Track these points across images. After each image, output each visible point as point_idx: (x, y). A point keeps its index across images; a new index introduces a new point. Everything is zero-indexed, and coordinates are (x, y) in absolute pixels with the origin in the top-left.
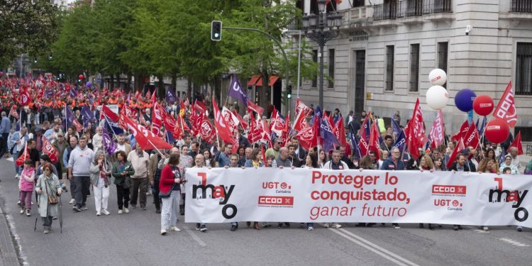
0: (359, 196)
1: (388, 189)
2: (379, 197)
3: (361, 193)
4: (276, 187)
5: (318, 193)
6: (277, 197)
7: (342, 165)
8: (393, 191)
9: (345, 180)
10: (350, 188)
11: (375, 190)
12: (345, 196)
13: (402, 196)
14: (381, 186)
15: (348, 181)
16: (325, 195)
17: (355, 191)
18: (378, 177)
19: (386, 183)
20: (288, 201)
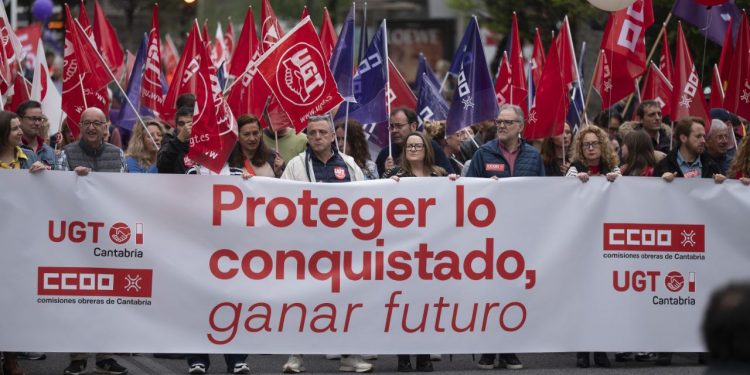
0: (373, 267)
1: (468, 240)
2: (438, 269)
3: (380, 255)
4: (95, 240)
5: (233, 256)
6: (97, 271)
7: (345, 166)
8: (483, 249)
9: (324, 212)
10: (341, 238)
11: (423, 247)
12: (325, 265)
13: (511, 265)
14: (442, 231)
15: (333, 218)
16: (257, 265)
17: (359, 248)
18: (432, 202)
19: (460, 223)
20: (134, 285)
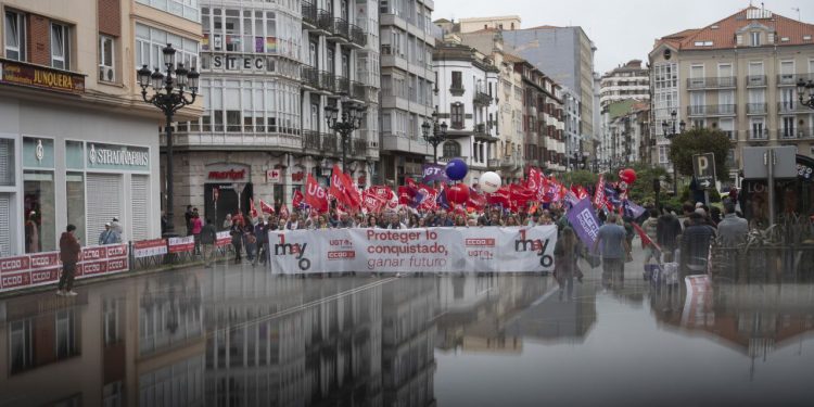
0: (407, 250)
1: (431, 243)
2: (423, 250)
3: (408, 247)
4: (341, 244)
5: (373, 248)
6: (342, 252)
8: (434, 245)
9: (393, 237)
11: (419, 244)
12: (395, 250)
13: (441, 249)
15: (396, 238)
16: (379, 249)
17: (403, 245)
18: (420, 234)
19: (428, 238)
20: (351, 254)
